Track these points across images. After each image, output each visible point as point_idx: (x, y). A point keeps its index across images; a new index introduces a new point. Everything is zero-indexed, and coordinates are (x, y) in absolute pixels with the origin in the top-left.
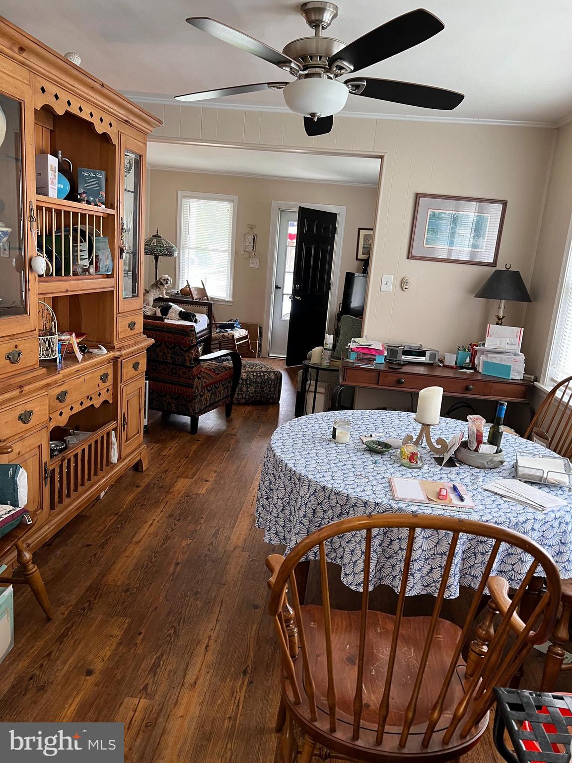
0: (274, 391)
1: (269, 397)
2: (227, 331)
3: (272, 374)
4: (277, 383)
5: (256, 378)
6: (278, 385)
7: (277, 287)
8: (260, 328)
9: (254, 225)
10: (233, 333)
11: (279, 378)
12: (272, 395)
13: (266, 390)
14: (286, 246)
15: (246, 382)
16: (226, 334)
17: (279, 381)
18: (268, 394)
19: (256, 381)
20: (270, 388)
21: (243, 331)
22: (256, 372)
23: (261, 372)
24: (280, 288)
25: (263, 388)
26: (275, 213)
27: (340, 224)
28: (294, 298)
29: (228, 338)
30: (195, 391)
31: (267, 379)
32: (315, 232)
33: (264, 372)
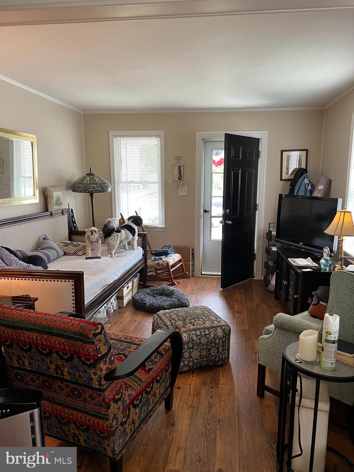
0: (223, 350)
1: (217, 359)
2: (162, 259)
3: (219, 330)
4: (225, 340)
5: (200, 339)
6: (227, 342)
7: (205, 211)
8: (193, 250)
9: (181, 156)
10: (168, 260)
11: (227, 334)
12: (221, 356)
13: (213, 352)
14: (212, 174)
15: (188, 346)
16: (160, 262)
17: (227, 337)
18: (216, 356)
19: (200, 343)
20: (218, 348)
21: (176, 256)
22: (199, 329)
23: (205, 328)
24: (208, 212)
25: (210, 350)
26: (199, 144)
27: (263, 148)
28: (225, 223)
29: (163, 265)
30: (111, 424)
31: (214, 337)
32: (241, 157)
33: (209, 329)
